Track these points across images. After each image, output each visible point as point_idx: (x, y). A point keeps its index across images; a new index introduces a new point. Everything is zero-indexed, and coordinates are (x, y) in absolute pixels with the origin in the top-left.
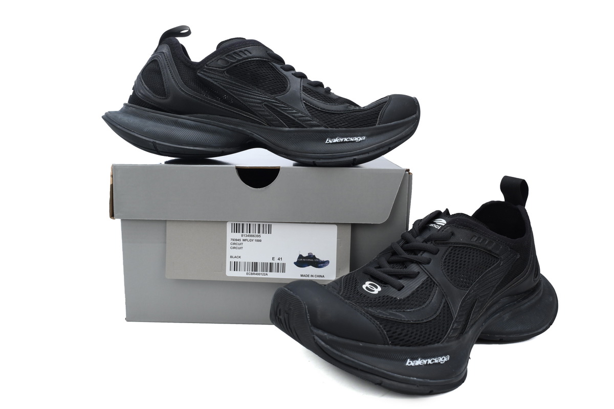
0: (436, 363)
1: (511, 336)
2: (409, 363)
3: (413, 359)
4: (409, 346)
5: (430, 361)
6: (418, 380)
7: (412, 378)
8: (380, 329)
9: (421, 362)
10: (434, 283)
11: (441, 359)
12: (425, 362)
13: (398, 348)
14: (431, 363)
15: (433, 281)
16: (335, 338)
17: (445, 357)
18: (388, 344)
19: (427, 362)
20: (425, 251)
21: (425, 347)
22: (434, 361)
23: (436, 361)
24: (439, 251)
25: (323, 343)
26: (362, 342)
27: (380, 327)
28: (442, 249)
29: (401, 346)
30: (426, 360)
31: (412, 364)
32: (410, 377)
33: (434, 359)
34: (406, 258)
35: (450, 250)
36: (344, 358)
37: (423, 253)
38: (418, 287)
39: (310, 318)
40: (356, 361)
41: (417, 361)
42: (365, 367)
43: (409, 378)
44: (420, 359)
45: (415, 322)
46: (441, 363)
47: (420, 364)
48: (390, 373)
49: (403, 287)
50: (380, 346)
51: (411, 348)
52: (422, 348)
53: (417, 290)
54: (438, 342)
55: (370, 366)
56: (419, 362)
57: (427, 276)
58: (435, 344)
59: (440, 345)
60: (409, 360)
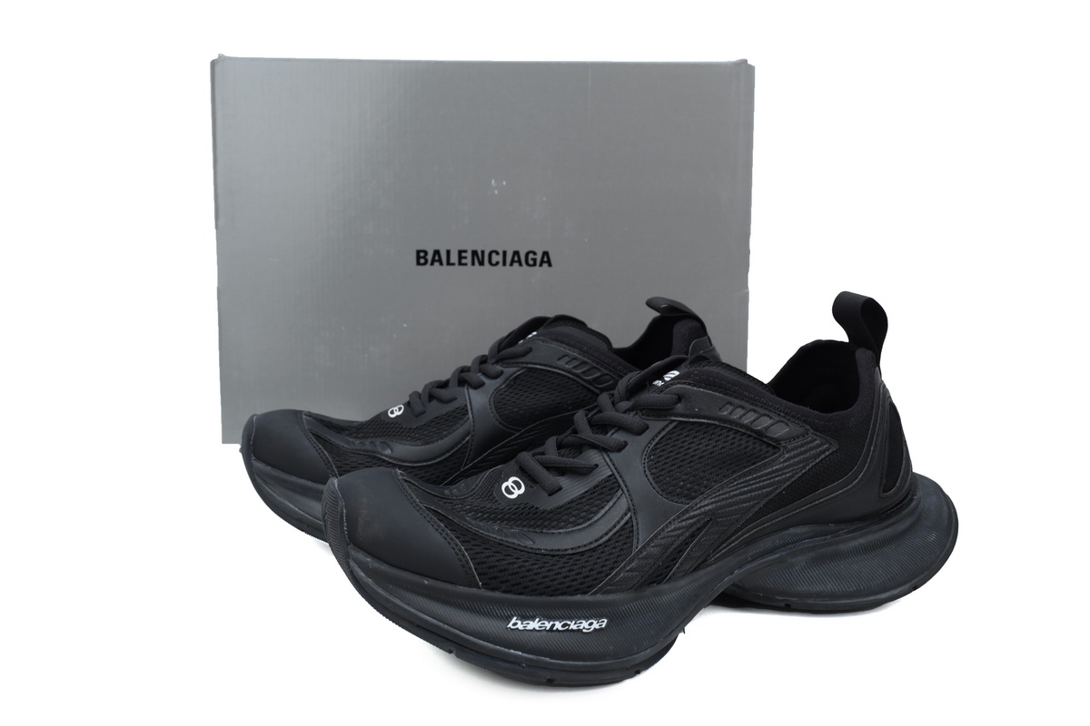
0: (572, 630)
1: (811, 601)
2: (516, 624)
3: (523, 618)
4: (521, 594)
5: (558, 625)
6: (525, 655)
7: (512, 651)
8: (463, 559)
9: (539, 624)
10: (619, 486)
11: (584, 624)
12: (548, 625)
13: (497, 594)
14: (560, 628)
15: (617, 482)
16: (384, 567)
17: (595, 622)
18: (478, 587)
19: (553, 625)
20: (621, 427)
21: (553, 598)
22: (569, 625)
23: (573, 626)
24: (648, 428)
25: (362, 574)
26: (430, 577)
27: (464, 556)
28: (656, 426)
29: (504, 592)
30: (552, 623)
31: (520, 626)
32: (510, 648)
33: (569, 623)
34: (584, 439)
35: (671, 426)
36: (392, 602)
37: (616, 431)
38: (586, 492)
39: (348, 531)
40: (413, 610)
41: (531, 622)
42: (426, 621)
43: (506, 650)
44: (538, 620)
45: (548, 553)
46: (584, 631)
47: (537, 628)
48: (471, 638)
49: (560, 489)
50: (461, 589)
51: (523, 597)
52: (544, 598)
53: (582, 497)
54: (585, 593)
55: (435, 621)
56: (534, 625)
57: (611, 473)
58: (577, 594)
59: (587, 598)
60: (515, 618)
